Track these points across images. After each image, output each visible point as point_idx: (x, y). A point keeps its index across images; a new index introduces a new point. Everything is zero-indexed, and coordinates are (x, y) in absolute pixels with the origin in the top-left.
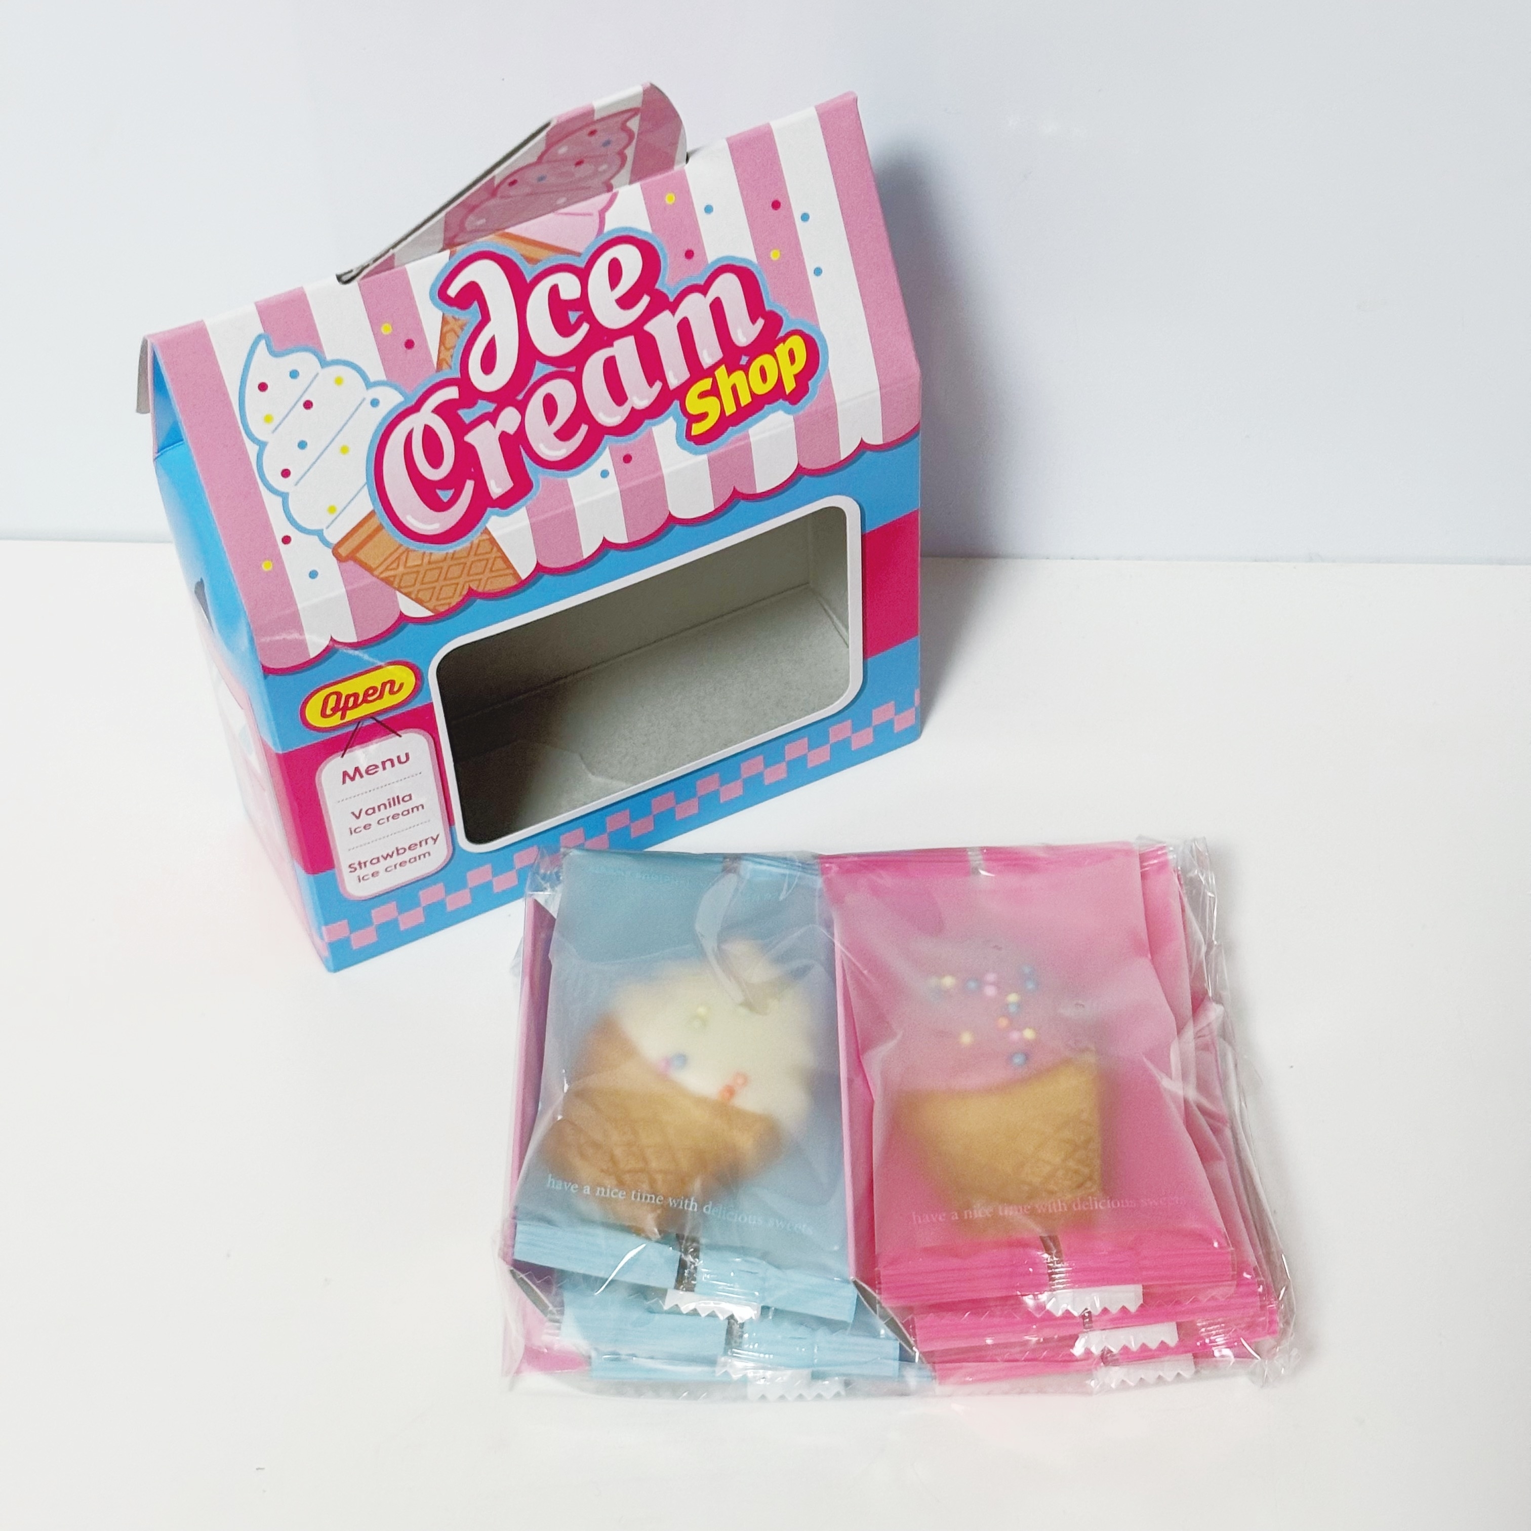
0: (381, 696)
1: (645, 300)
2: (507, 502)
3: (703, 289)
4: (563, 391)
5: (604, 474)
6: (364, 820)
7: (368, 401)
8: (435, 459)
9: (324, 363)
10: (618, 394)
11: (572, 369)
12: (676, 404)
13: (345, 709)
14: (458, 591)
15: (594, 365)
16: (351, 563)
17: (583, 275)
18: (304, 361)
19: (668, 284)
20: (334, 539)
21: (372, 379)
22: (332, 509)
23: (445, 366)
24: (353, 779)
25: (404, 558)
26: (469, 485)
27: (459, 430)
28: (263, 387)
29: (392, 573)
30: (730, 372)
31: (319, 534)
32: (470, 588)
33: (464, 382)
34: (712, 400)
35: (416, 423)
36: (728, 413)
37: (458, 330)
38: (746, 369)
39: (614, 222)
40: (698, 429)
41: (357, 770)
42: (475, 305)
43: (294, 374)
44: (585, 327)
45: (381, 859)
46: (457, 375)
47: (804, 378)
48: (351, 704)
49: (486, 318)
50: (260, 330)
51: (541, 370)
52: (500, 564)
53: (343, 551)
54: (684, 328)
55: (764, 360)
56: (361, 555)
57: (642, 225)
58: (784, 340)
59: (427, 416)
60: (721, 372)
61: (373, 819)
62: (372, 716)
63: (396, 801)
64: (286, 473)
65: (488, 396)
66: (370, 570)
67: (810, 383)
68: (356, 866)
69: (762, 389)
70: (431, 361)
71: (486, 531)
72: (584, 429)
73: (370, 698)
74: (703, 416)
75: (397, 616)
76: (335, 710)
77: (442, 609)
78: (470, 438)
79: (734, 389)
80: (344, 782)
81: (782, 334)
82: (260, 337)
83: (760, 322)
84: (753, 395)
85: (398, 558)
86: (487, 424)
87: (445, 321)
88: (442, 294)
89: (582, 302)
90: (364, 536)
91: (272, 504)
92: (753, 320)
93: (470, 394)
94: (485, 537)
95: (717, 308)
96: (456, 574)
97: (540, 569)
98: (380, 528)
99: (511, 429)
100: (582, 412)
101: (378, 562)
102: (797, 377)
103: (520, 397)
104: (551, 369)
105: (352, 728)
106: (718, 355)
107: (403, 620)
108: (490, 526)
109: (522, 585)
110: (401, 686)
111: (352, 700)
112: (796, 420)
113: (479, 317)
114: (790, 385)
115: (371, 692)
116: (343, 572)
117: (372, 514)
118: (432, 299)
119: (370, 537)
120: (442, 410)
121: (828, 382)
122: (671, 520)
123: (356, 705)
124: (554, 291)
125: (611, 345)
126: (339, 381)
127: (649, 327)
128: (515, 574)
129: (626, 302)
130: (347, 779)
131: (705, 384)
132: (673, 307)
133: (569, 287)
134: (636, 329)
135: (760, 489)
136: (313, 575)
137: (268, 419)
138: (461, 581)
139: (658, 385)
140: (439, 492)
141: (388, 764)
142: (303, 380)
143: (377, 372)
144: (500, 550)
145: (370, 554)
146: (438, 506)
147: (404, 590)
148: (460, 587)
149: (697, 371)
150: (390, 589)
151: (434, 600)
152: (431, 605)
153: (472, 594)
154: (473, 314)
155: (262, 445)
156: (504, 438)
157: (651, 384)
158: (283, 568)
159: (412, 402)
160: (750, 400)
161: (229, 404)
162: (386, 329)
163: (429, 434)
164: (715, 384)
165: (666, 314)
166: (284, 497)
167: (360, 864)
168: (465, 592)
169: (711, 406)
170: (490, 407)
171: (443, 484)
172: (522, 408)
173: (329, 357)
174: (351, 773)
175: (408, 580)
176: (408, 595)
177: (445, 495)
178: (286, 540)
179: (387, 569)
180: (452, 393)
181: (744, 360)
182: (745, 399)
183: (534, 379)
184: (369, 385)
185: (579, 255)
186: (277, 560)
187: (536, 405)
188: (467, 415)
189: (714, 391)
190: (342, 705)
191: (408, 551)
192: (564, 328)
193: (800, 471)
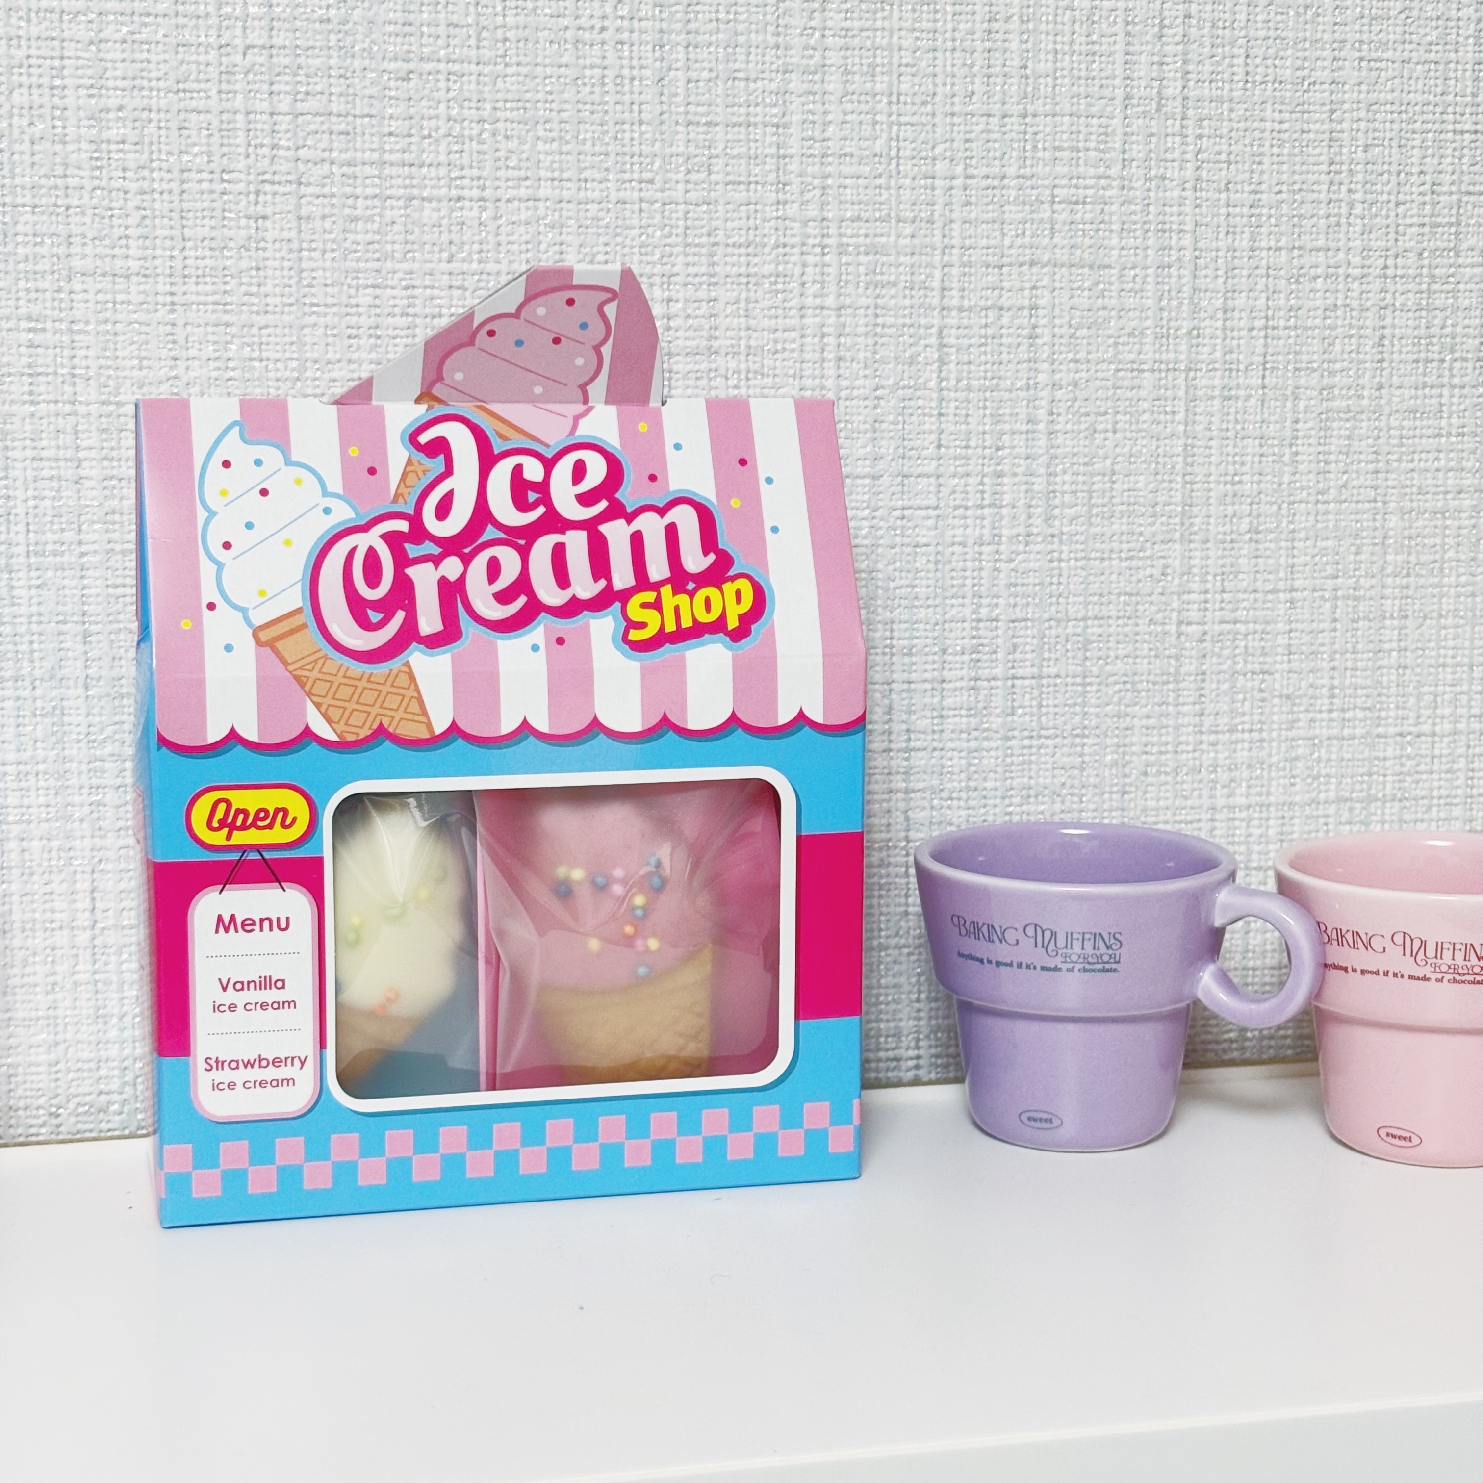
0: (270, 826)
1: (603, 504)
2: (434, 642)
3: (662, 511)
4: (509, 560)
5: (535, 648)
6: (232, 996)
7: (321, 508)
8: (373, 578)
9: (289, 462)
10: (562, 578)
11: (522, 542)
12: (617, 605)
13: (232, 827)
14: (368, 724)
15: (543, 546)
16: (268, 650)
17: (549, 464)
18: (271, 455)
19: (628, 497)
20: (257, 623)
21: (329, 490)
22: (262, 593)
23: (401, 500)
24: (227, 930)
25: (320, 662)
26: (400, 616)
27: (402, 561)
28: (226, 464)
29: (307, 673)
30: (675, 592)
31: (244, 611)
32: (381, 724)
33: (416, 520)
34: (653, 613)
35: (363, 541)
36: (667, 630)
37: (421, 474)
38: (691, 595)
39: (587, 430)
40: (635, 635)
41: (233, 918)
42: (441, 457)
43: (258, 463)
44: (541, 510)
45: (241, 1065)
46: (411, 512)
47: (749, 620)
48: (239, 823)
49: (449, 471)
50: (239, 418)
51: (491, 533)
52: (415, 707)
53: (264, 636)
54: (637, 540)
55: (710, 591)
56: (279, 645)
57: (612, 440)
58: (733, 579)
59: (373, 539)
60: (666, 590)
61: (240, 998)
62: (258, 848)
63: (267, 983)
64: (227, 546)
65: (437, 540)
66: (285, 663)
67: (754, 627)
68: (212, 1062)
69: (705, 618)
70: (388, 492)
71: (407, 664)
72: (522, 600)
73: (260, 824)
74: (642, 625)
75: (302, 728)
76: (223, 823)
77: (351, 738)
78: (410, 571)
79: (677, 609)
80: (217, 931)
81: (731, 573)
82: (235, 423)
83: (712, 557)
84: (695, 620)
85: (316, 661)
86: (430, 565)
87: (409, 462)
88: (413, 438)
89: (543, 487)
90: (287, 629)
91: (207, 570)
92: (706, 553)
93: (419, 533)
94: (405, 669)
95: (671, 532)
96: (371, 701)
97: (454, 729)
98: (304, 626)
99: (453, 577)
100: (523, 584)
101: (295, 658)
102: (741, 617)
103: (467, 551)
104: (501, 535)
105: (235, 856)
106: (667, 574)
107: (307, 733)
108: (412, 660)
109: (434, 742)
110: (294, 820)
111: (241, 816)
112: (735, 659)
113: (442, 469)
114: (733, 623)
115: (262, 814)
116: (257, 655)
117: (299, 610)
118: (402, 440)
119: (292, 632)
120: (390, 538)
121: (771, 632)
122: (596, 726)
123: (244, 827)
124: (518, 470)
125: (562, 532)
126: (298, 482)
127: (604, 528)
128: (429, 726)
129: (585, 499)
130: (221, 929)
131: (649, 596)
132: (630, 518)
133: (533, 471)
134: (590, 526)
135: (691, 726)
136: (228, 648)
137: (224, 493)
138: (374, 711)
139: (602, 583)
140: (370, 613)
141: (266, 924)
142: (264, 471)
143: (335, 484)
144: (417, 690)
145: (289, 648)
146: (365, 624)
147: (315, 699)
148: (371, 719)
149: (643, 582)
150: (300, 692)
151: (342, 722)
152: (340, 727)
153: (381, 732)
154: (437, 465)
155: (212, 514)
156: (443, 583)
157: (596, 579)
158: (201, 632)
159: (363, 522)
160: (690, 624)
161: (191, 469)
162: (354, 452)
163: (372, 556)
164: (658, 599)
165: (622, 522)
166: (220, 566)
167: (217, 1061)
168: (375, 726)
169: (651, 618)
170: (436, 550)
171: (376, 605)
172: (467, 560)
173: (294, 458)
174: (226, 920)
175: (320, 688)
176: (318, 706)
177: (375, 617)
178: (211, 606)
179: (301, 668)
180: (402, 526)
181: (691, 586)
182: (686, 623)
183: (485, 537)
184: (325, 493)
185: (548, 446)
186: (198, 623)
187: (480, 562)
188: (412, 550)
189: (657, 605)
190: (230, 820)
191: (326, 657)
192: (522, 505)
193: (734, 720)
